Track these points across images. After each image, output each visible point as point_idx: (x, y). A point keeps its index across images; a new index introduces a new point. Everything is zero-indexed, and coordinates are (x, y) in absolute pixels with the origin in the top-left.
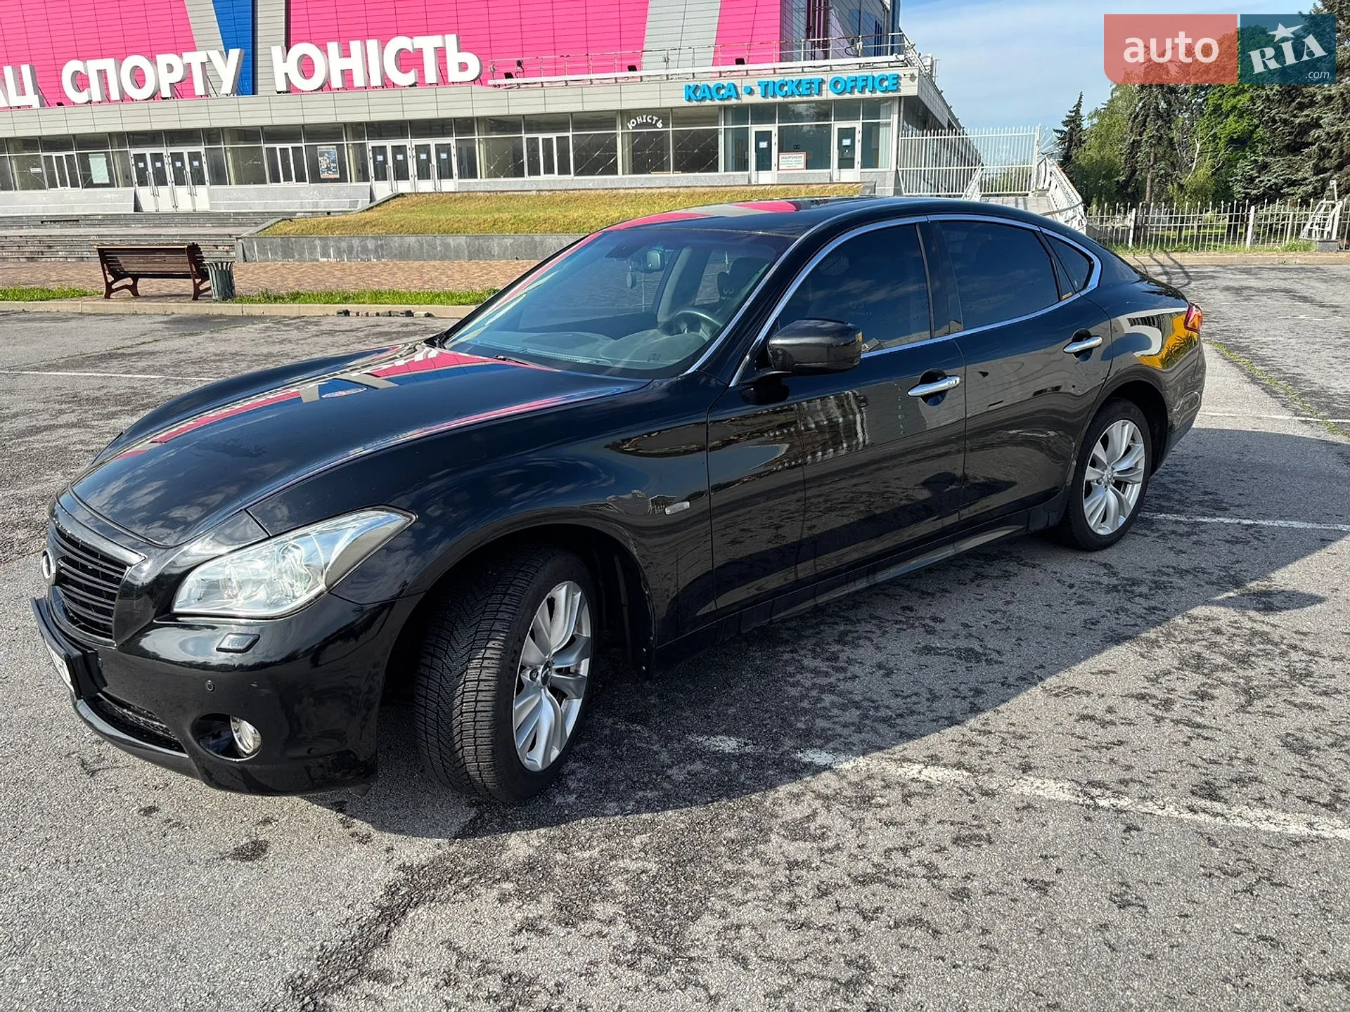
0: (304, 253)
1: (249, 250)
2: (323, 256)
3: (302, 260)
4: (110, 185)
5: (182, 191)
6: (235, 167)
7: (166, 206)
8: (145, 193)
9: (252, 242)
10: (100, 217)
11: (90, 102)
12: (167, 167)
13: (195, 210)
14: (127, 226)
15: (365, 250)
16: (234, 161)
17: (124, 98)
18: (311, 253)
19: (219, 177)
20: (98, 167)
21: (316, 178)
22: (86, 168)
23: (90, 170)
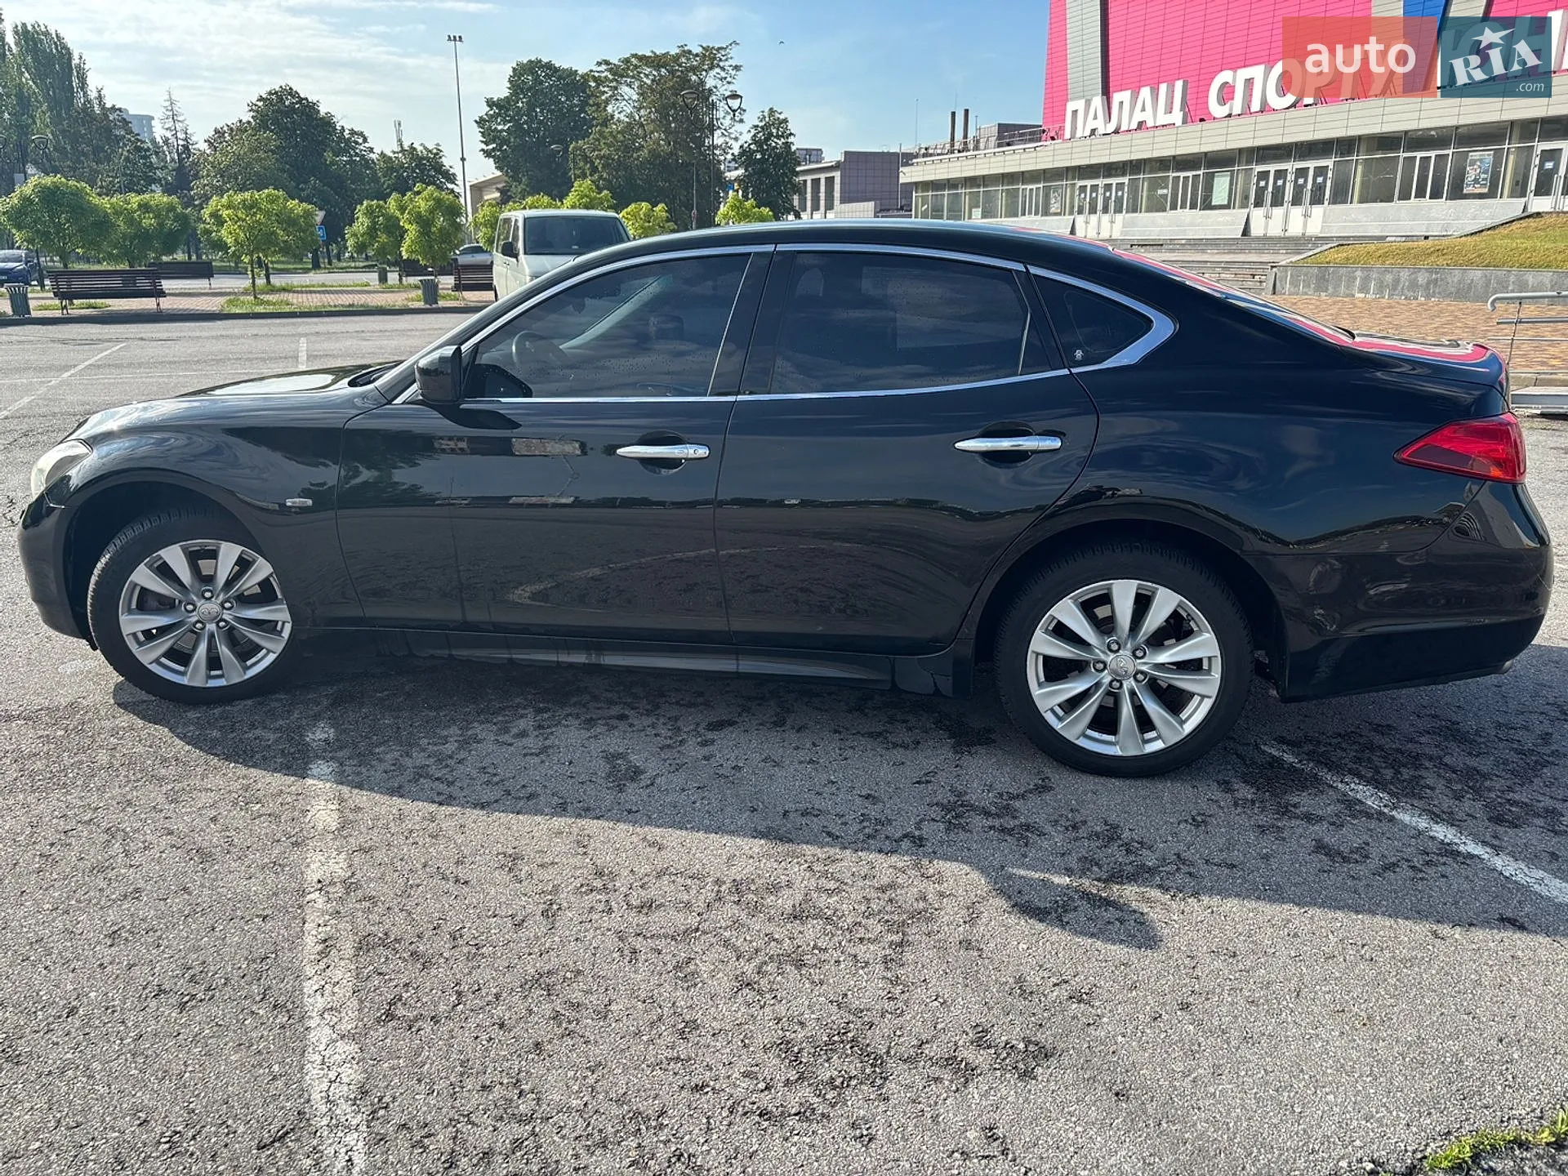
0: (1339, 286)
1: (1281, 281)
2: (1361, 291)
3: (1335, 294)
4: (1227, 207)
5: (1297, 212)
6: (1363, 183)
7: (1275, 230)
8: (1257, 215)
9: (1286, 272)
10: (1183, 242)
11: (1230, 116)
12: (1288, 184)
13: (1303, 234)
14: (1203, 251)
15: (1414, 285)
16: (1364, 175)
17: (1265, 108)
18: (1347, 287)
19: (1341, 195)
20: (1221, 187)
21: (1457, 193)
22: (1209, 188)
23: (1212, 191)
